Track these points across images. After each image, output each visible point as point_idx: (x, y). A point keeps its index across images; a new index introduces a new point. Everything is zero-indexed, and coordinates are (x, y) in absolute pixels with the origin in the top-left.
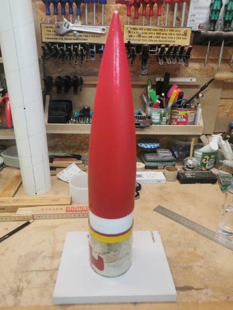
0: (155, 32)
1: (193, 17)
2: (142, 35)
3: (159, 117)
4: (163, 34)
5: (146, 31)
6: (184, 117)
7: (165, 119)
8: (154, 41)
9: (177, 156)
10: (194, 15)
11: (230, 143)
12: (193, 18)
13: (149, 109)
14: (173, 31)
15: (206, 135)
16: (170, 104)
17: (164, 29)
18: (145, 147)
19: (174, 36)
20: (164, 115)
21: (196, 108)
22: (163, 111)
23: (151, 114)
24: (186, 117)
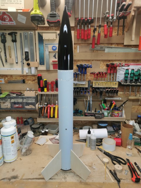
0: (105, 83)
3: (107, 114)
4: (107, 84)
5: (101, 83)
6: (117, 114)
8: (104, 86)
9: (115, 129)
10: (119, 77)
11: (138, 124)
13: (103, 110)
14: (111, 83)
15: (128, 120)
16: (111, 109)
17: (108, 82)
18: (102, 125)
19: (111, 85)
20: (109, 113)
21: (122, 110)
22: (108, 111)
23: (104, 113)
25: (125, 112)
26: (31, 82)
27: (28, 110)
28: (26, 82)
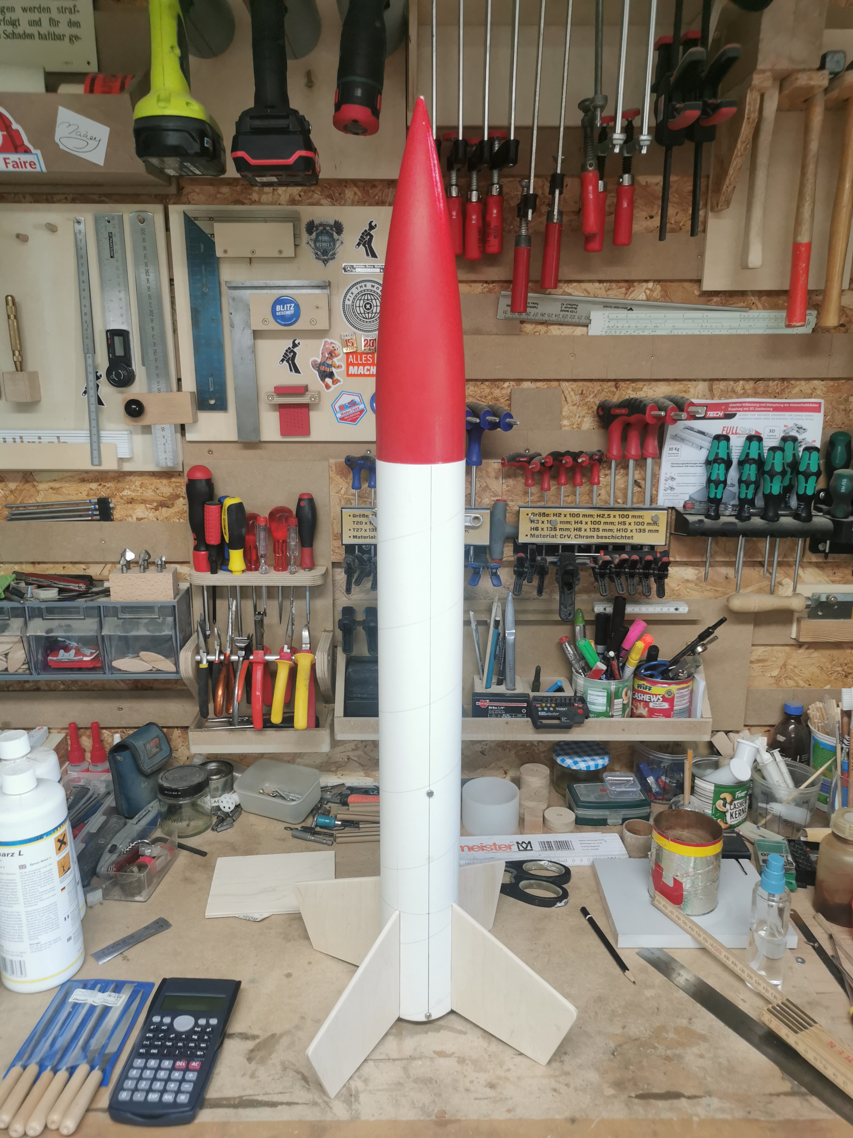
0: (589, 520)
1: (670, 481)
2: (559, 526)
3: (604, 700)
4: (605, 523)
5: (568, 519)
6: (665, 699)
7: (618, 703)
8: (587, 537)
9: (655, 788)
10: (673, 479)
11: (783, 756)
12: (670, 483)
13: (581, 680)
14: (627, 516)
15: (727, 732)
16: (630, 669)
17: (606, 513)
18: (574, 767)
19: (629, 528)
20: (617, 695)
21: (690, 677)
22: (613, 685)
23: (585, 693)
24: (669, 699)
25: (709, 687)
26: (151, 515)
27: (136, 681)
28: (117, 514)
